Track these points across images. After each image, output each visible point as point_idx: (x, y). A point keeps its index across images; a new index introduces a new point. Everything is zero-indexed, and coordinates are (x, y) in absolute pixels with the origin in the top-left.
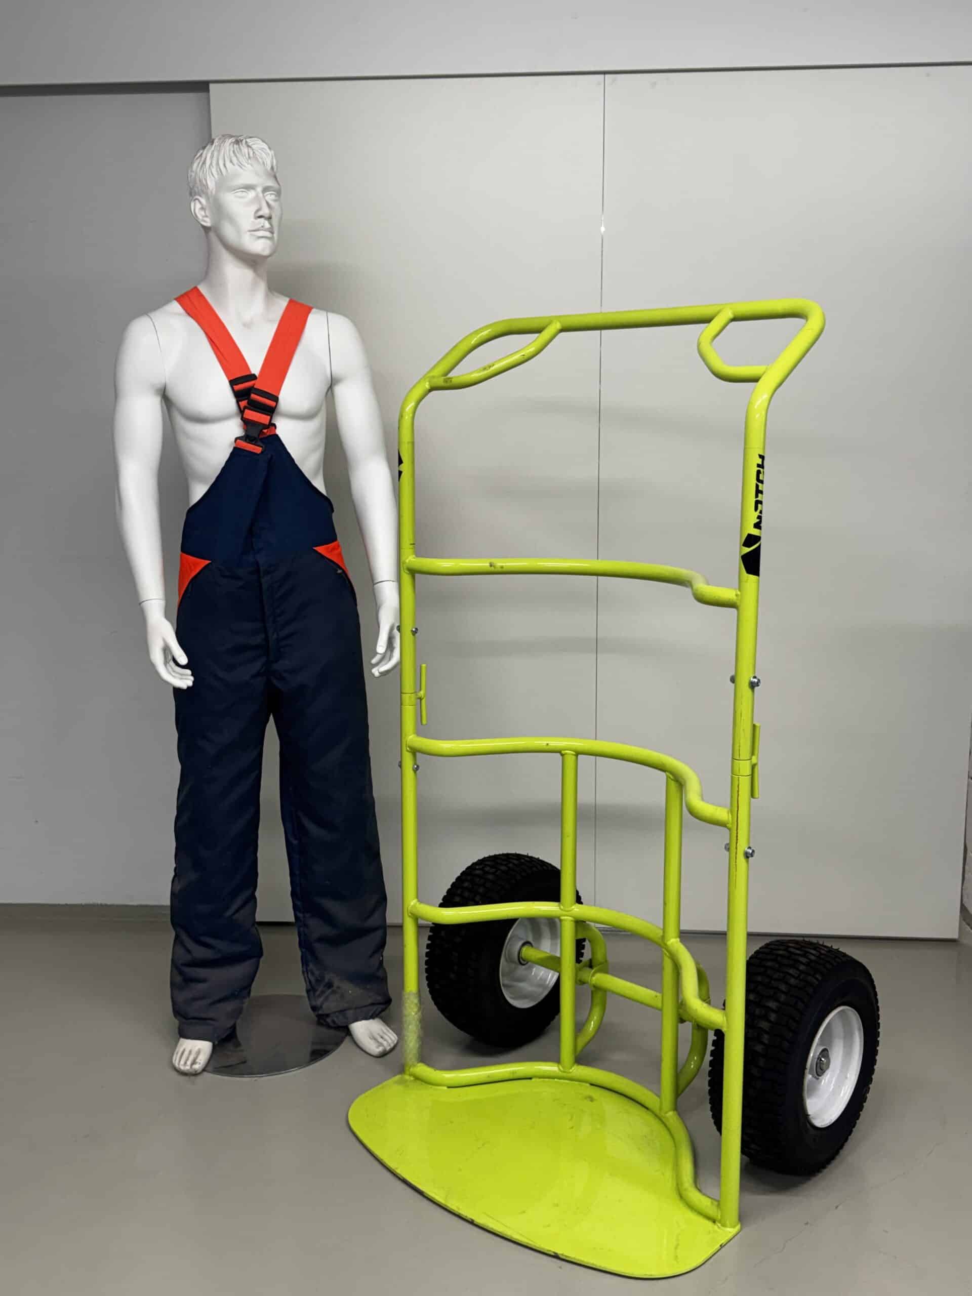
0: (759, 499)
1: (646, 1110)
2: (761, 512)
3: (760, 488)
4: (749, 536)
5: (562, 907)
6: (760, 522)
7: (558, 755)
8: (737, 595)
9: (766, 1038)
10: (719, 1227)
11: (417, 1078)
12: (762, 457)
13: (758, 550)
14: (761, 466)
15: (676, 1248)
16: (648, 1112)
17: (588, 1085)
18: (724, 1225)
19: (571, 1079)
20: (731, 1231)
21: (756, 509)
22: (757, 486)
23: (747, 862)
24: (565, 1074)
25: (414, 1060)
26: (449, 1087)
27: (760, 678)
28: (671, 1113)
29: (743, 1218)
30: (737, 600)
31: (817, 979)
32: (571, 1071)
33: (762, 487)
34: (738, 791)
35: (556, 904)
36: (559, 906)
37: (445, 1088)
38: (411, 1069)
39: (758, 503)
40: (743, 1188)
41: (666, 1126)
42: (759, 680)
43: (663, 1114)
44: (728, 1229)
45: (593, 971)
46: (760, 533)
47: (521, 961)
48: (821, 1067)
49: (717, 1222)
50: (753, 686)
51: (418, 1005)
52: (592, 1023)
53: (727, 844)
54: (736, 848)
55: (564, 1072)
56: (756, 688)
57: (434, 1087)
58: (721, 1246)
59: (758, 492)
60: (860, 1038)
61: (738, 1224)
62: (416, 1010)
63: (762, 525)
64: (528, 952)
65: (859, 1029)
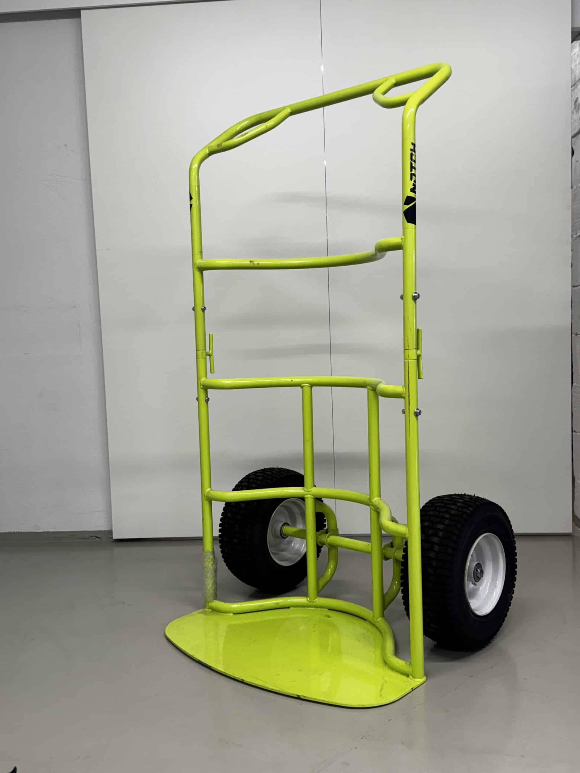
0: (413, 172)
1: (364, 621)
2: (415, 181)
3: (413, 165)
4: (408, 197)
5: (305, 489)
6: (415, 188)
7: (299, 388)
8: (402, 239)
9: (436, 548)
10: (411, 679)
11: (215, 610)
12: (414, 145)
13: (414, 206)
14: (414, 150)
15: (381, 690)
16: (367, 622)
17: (327, 610)
18: (414, 677)
19: (316, 607)
20: (420, 681)
21: (411, 179)
22: (411, 164)
23: (417, 419)
24: (311, 604)
25: (211, 597)
26: (234, 614)
27: (419, 293)
28: (380, 619)
29: (427, 674)
30: (402, 242)
31: (469, 510)
32: (315, 601)
33: (415, 165)
34: (408, 370)
35: (302, 488)
36: (303, 489)
37: (232, 614)
38: (209, 604)
39: (412, 175)
40: (427, 658)
41: (377, 628)
42: (419, 295)
43: (375, 620)
44: (417, 680)
45: (328, 535)
46: (415, 196)
47: (283, 536)
48: (477, 575)
49: (410, 676)
50: (415, 298)
51: (213, 560)
52: (330, 570)
53: (404, 410)
54: (409, 409)
55: (310, 602)
56: (418, 300)
57: (225, 614)
58: (412, 689)
59: (412, 168)
60: (503, 559)
61: (423, 677)
62: (211, 563)
63: (417, 190)
64: (288, 529)
65: (502, 553)
